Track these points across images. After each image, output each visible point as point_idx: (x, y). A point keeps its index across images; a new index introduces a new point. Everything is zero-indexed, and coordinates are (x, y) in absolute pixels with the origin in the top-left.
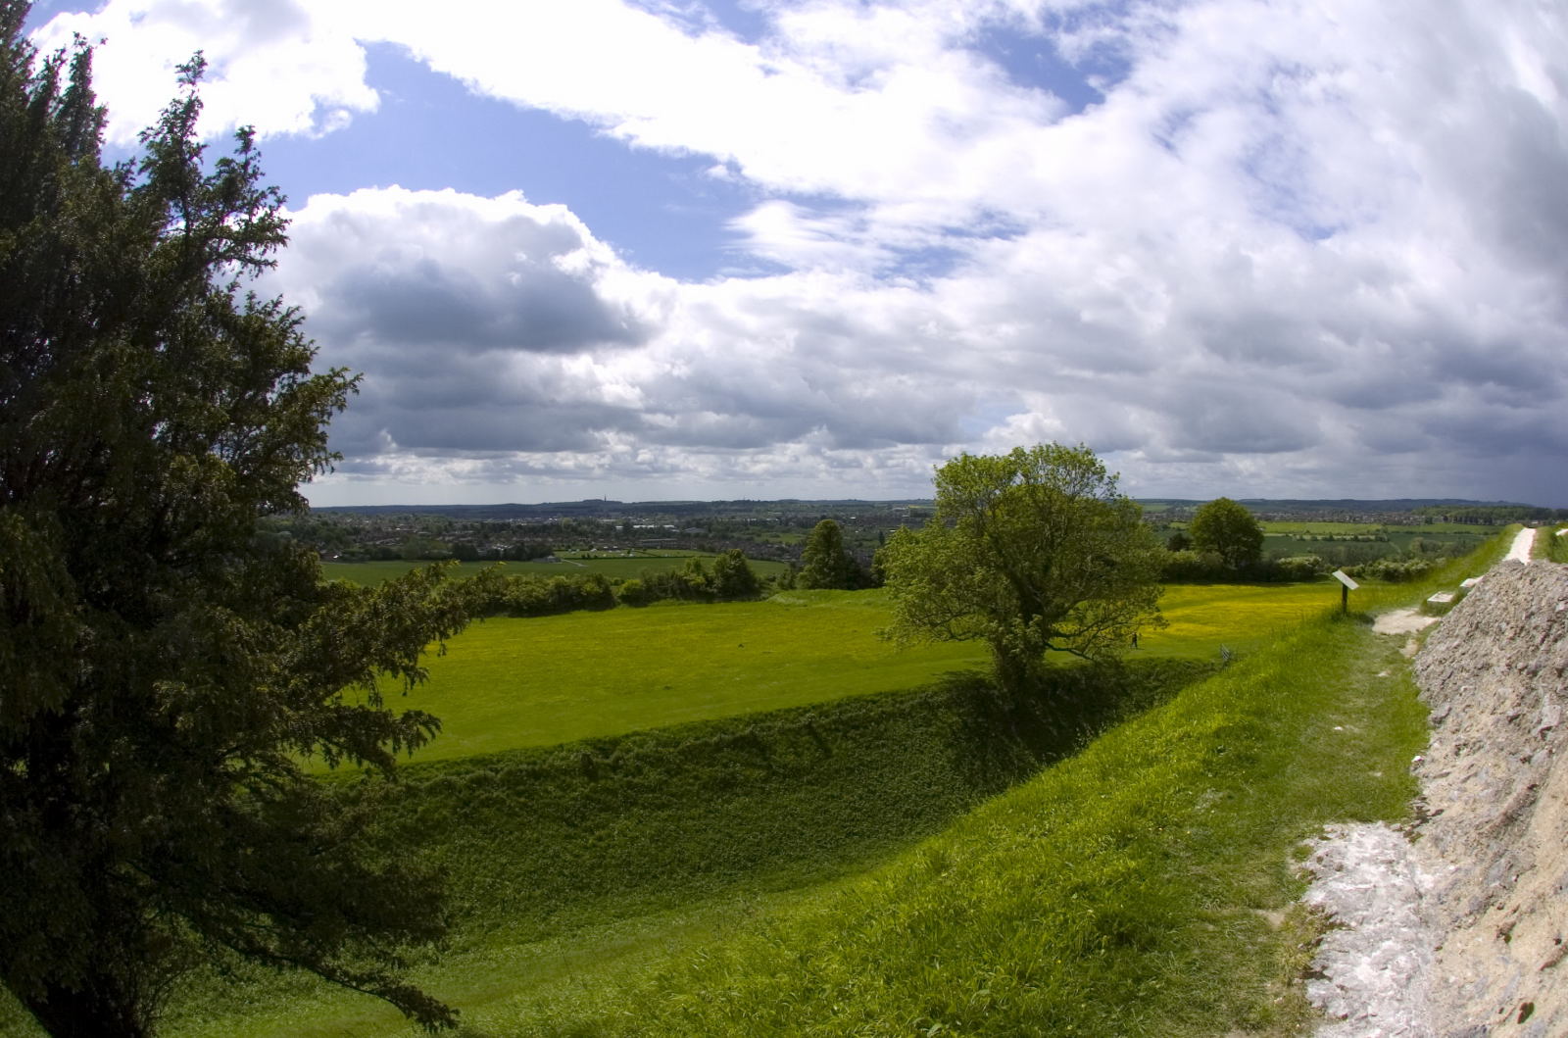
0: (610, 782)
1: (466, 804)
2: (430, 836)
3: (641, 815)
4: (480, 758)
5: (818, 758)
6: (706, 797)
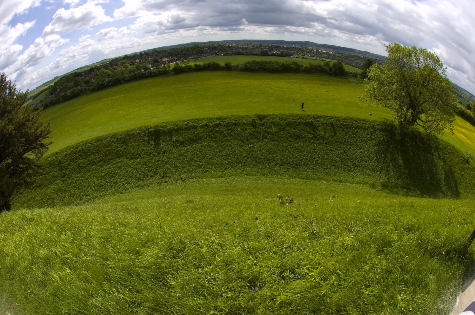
0: (259, 129)
2: (197, 141)
3: (266, 142)
4: (220, 117)
5: (332, 135)
6: (290, 140)
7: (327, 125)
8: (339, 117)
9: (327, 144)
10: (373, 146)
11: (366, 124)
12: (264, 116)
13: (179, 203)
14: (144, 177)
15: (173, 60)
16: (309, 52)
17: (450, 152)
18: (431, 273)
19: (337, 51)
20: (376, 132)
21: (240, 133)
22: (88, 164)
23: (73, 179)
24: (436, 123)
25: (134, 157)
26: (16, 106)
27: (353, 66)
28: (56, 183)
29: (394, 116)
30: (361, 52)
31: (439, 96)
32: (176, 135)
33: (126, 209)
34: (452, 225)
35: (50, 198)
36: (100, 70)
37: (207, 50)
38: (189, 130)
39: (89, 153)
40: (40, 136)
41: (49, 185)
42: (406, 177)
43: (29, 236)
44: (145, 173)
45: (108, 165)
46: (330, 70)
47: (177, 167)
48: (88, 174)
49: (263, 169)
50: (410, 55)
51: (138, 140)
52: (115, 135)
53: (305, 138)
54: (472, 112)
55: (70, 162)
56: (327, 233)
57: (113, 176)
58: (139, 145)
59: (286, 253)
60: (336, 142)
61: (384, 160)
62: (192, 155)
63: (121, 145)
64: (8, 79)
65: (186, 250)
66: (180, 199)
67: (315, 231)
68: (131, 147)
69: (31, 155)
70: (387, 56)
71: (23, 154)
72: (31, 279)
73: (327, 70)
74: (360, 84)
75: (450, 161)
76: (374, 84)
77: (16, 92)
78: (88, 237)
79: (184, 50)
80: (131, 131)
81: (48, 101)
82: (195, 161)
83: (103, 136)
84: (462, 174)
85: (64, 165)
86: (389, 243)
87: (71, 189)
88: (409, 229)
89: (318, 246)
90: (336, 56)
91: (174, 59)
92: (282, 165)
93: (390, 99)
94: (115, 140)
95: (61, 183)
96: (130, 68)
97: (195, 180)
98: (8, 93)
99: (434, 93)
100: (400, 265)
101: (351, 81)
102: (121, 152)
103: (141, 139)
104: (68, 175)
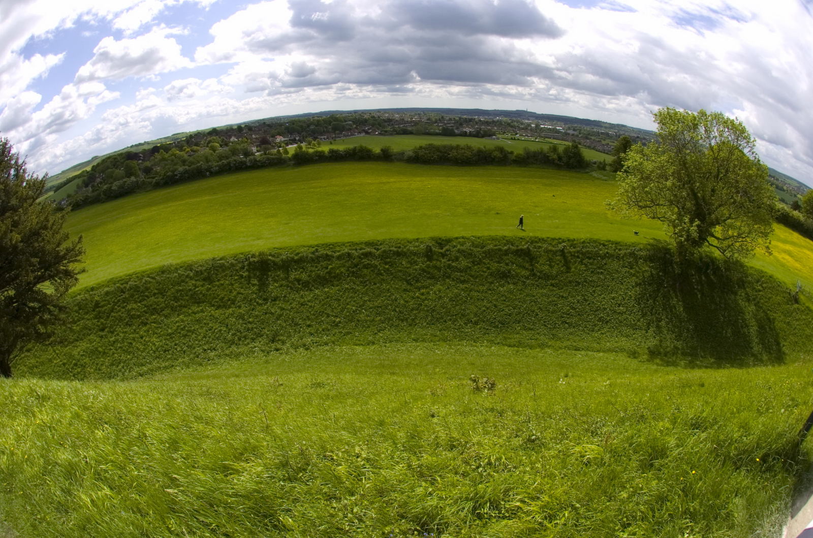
0: (438, 263)
1: (356, 266)
2: (331, 281)
3: (450, 284)
4: (371, 242)
5: (562, 272)
6: (490, 280)
7: (555, 253)
8: (574, 240)
9: (554, 286)
10: (633, 287)
11: (620, 250)
12: (446, 240)
13: (299, 386)
14: (239, 339)
15: (294, 141)
16: (523, 129)
17: (766, 287)
18: (736, 495)
19: (570, 125)
20: (637, 263)
21: (405, 269)
22: (144, 311)
23: (118, 334)
24: (740, 239)
25: (223, 305)
26: (25, 200)
27: (599, 151)
28: (89, 340)
29: (668, 234)
30: (612, 126)
31: (746, 192)
32: (296, 269)
33: (208, 393)
34: (771, 411)
35: (79, 363)
36: (170, 152)
37: (351, 125)
38: (319, 262)
39: (146, 294)
40: (64, 257)
41: (77, 341)
42: (690, 336)
43: (41, 425)
44: (241, 333)
45: (178, 315)
46: (560, 158)
47: (296, 324)
48: (145, 328)
49: (445, 330)
50: (695, 126)
51: (231, 276)
52: (191, 265)
53: (517, 276)
54: (802, 213)
55: (114, 305)
56: (555, 438)
57: (186, 335)
58: (232, 285)
59: (485, 474)
60: (570, 282)
61: (652, 310)
62: (323, 305)
63: (201, 283)
64: (13, 151)
65: (310, 467)
66: (300, 381)
67: (534, 437)
68: (218, 287)
69: (47, 288)
70: (657, 131)
71: (35, 284)
72: (42, 496)
73: (554, 160)
74: (610, 182)
75: (766, 302)
76: (633, 180)
77: (26, 175)
78: (142, 437)
79: (312, 123)
80: (218, 260)
81: (80, 197)
82: (328, 316)
83: (171, 265)
84: (787, 321)
85: (103, 309)
86: (662, 450)
87: (115, 351)
88: (697, 425)
89: (540, 462)
90: (569, 134)
91: (295, 139)
92: (476, 323)
93: (662, 205)
94: (192, 274)
95: (98, 339)
96: (220, 150)
97: (327, 348)
98: (14, 175)
99: (736, 187)
100: (682, 486)
101: (594, 177)
102: (201, 296)
103: (236, 275)
104: (111, 327)
